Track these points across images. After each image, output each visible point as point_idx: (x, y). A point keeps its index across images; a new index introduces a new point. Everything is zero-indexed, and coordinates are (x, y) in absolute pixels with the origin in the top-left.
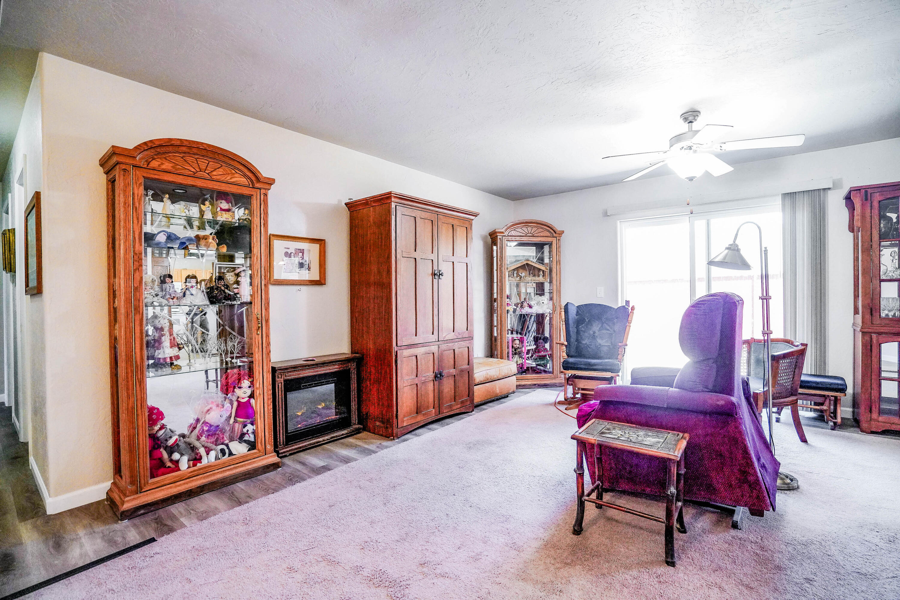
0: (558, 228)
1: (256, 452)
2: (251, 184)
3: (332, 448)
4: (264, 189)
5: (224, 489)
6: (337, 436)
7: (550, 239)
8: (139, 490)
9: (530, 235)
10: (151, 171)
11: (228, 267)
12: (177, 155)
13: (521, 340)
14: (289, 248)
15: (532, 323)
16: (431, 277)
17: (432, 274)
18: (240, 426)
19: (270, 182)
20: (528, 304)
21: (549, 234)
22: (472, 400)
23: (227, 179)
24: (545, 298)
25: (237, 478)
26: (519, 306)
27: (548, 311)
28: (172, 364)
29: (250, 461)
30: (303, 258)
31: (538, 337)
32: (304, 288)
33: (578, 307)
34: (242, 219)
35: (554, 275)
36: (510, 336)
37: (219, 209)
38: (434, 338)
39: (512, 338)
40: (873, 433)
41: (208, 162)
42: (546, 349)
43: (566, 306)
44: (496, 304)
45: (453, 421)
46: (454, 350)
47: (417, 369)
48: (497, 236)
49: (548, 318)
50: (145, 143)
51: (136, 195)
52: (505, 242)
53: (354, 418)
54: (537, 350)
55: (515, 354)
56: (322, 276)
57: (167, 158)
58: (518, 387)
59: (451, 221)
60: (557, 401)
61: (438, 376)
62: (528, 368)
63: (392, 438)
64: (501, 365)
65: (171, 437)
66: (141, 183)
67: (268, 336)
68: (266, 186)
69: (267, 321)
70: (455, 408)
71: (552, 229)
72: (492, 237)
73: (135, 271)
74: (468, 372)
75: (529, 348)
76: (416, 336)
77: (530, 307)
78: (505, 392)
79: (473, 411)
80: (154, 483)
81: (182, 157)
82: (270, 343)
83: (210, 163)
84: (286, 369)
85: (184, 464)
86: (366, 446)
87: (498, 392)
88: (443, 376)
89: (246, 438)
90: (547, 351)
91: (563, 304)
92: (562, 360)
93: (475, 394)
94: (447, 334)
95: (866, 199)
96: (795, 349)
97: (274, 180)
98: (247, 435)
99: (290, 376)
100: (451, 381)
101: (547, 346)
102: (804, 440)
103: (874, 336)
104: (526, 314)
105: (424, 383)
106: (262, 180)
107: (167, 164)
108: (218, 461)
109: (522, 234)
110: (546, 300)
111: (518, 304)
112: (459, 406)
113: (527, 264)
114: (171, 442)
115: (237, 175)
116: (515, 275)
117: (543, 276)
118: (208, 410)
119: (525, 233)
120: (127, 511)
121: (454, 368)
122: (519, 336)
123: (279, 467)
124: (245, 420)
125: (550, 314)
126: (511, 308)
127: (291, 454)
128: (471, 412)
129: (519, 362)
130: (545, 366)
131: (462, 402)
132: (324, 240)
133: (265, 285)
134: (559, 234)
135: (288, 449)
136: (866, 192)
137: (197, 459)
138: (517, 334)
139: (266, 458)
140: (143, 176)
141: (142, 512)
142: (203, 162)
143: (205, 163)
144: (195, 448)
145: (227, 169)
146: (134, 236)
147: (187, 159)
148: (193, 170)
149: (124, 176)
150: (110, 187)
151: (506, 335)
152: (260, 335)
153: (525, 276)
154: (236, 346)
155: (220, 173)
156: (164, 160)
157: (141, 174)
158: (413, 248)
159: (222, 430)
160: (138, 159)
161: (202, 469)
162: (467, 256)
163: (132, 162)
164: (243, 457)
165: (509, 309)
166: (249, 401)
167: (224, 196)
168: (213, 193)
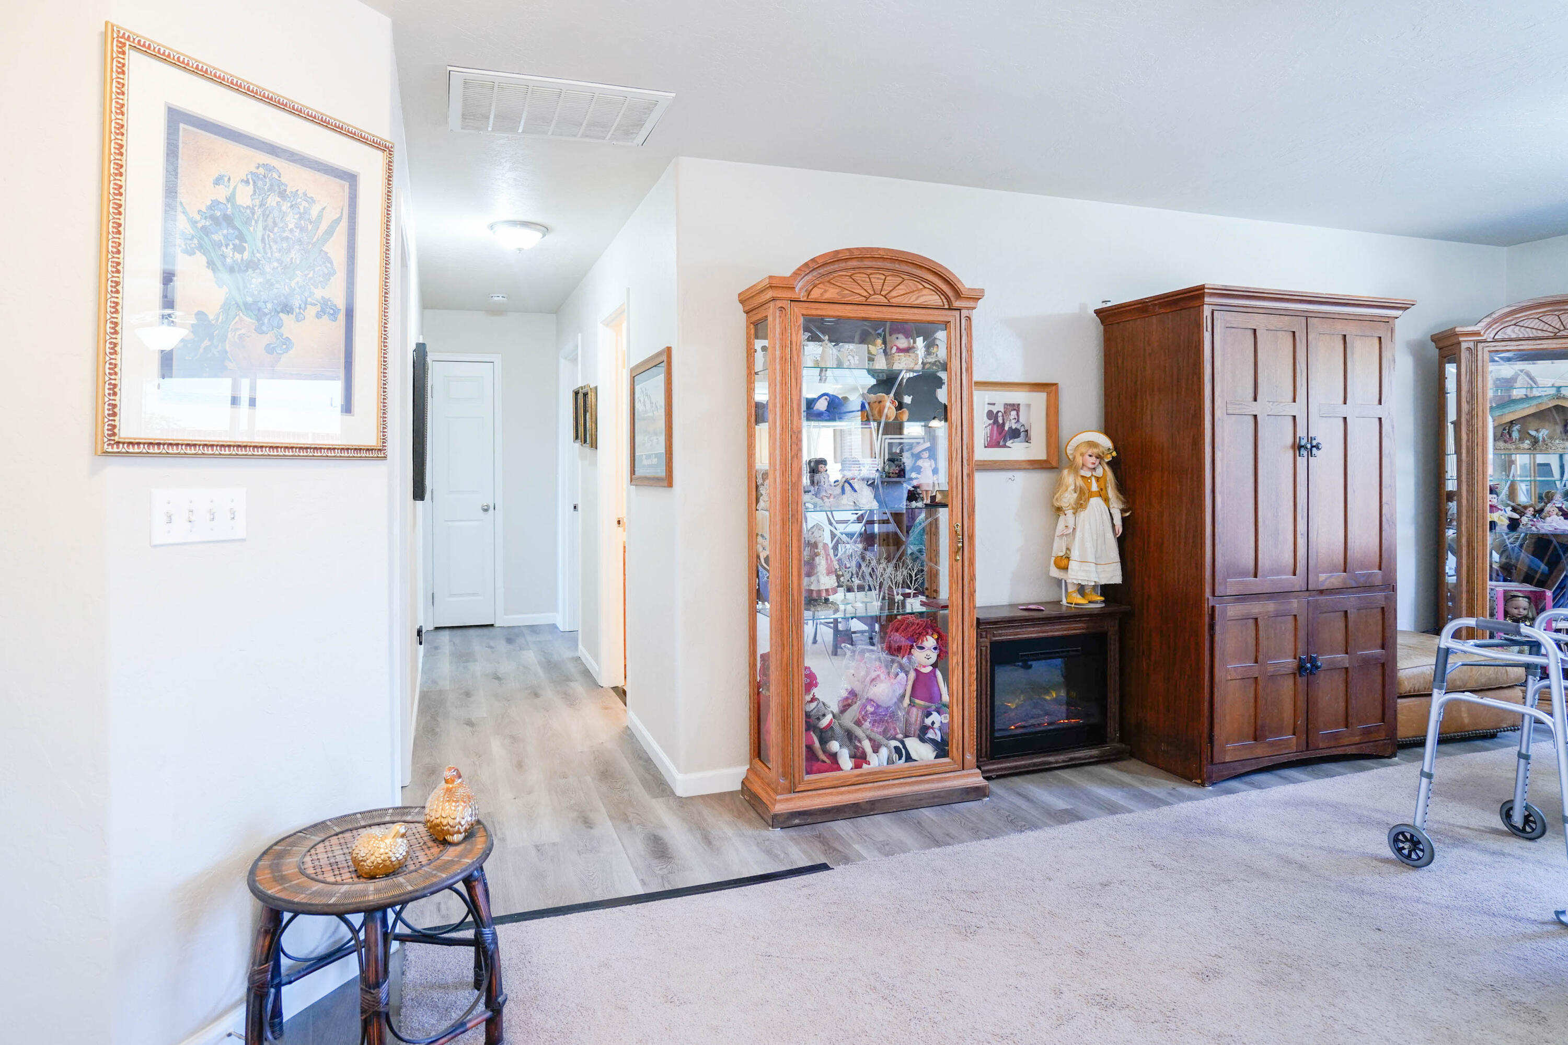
1: (949, 763)
2: (946, 303)
3: (1072, 779)
4: (966, 308)
6: (1079, 758)
8: (793, 788)
10: (813, 305)
11: (902, 443)
12: (843, 273)
13: (1536, 598)
16: (1291, 453)
17: (1293, 446)
18: (920, 714)
19: (976, 297)
22: (1392, 730)
23: (912, 300)
25: (920, 800)
26: (1531, 511)
28: (827, 600)
29: (937, 776)
30: (1018, 421)
32: (1020, 476)
34: (930, 363)
36: (1501, 587)
37: (894, 349)
38: (1298, 582)
39: (1507, 590)
41: (884, 277)
44: (1452, 504)
45: (1342, 771)
46: (1346, 612)
47: (1257, 644)
48: (1459, 343)
50: (806, 265)
51: (794, 344)
52: (1484, 356)
53: (1113, 729)
56: (1053, 452)
57: (832, 281)
59: (1340, 327)
61: (1306, 667)
63: (1199, 781)
65: (824, 715)
66: (800, 325)
67: (972, 564)
68: (970, 304)
69: (971, 537)
70: (1346, 741)
72: (1441, 345)
74: (1383, 665)
76: (1256, 576)
78: (1486, 724)
79: (1393, 755)
80: (810, 782)
81: (851, 276)
82: (974, 575)
83: (887, 278)
84: (995, 623)
85: (846, 763)
86: (1145, 789)
87: (1466, 721)
88: (1318, 667)
89: (930, 735)
93: (1400, 717)
94: (1328, 576)
97: (982, 291)
98: (931, 730)
99: (1000, 635)
100: (1339, 678)
104: (1554, 535)
105: (1273, 677)
106: (965, 293)
107: (831, 290)
108: (892, 767)
109: (1541, 334)
111: (1527, 508)
112: (1357, 739)
113: (1558, 408)
114: (824, 722)
115: (926, 292)
118: (873, 680)
119: (1551, 329)
120: (781, 813)
121: (1347, 652)
122: (1530, 588)
123: (985, 796)
124: (927, 704)
127: (999, 777)
128: (1389, 757)
131: (1367, 730)
132: (1056, 384)
133: (968, 475)
135: (996, 766)
137: (860, 758)
138: (1522, 582)
139: (964, 776)
140: (803, 315)
141: (797, 821)
142: (878, 278)
143: (881, 279)
144: (856, 737)
145: (911, 283)
146: (792, 406)
147: (857, 277)
148: (865, 294)
149: (780, 317)
150: (753, 331)
151: (1484, 583)
152: (961, 561)
153: (1551, 438)
154: (914, 576)
155: (902, 292)
156: (827, 284)
157: (797, 313)
158: (1252, 395)
159: (893, 715)
160: (797, 290)
161: (869, 774)
162: (1380, 403)
163: (789, 295)
164: (928, 766)
165: (1496, 520)
166: (933, 673)
167: (900, 327)
168: (888, 324)
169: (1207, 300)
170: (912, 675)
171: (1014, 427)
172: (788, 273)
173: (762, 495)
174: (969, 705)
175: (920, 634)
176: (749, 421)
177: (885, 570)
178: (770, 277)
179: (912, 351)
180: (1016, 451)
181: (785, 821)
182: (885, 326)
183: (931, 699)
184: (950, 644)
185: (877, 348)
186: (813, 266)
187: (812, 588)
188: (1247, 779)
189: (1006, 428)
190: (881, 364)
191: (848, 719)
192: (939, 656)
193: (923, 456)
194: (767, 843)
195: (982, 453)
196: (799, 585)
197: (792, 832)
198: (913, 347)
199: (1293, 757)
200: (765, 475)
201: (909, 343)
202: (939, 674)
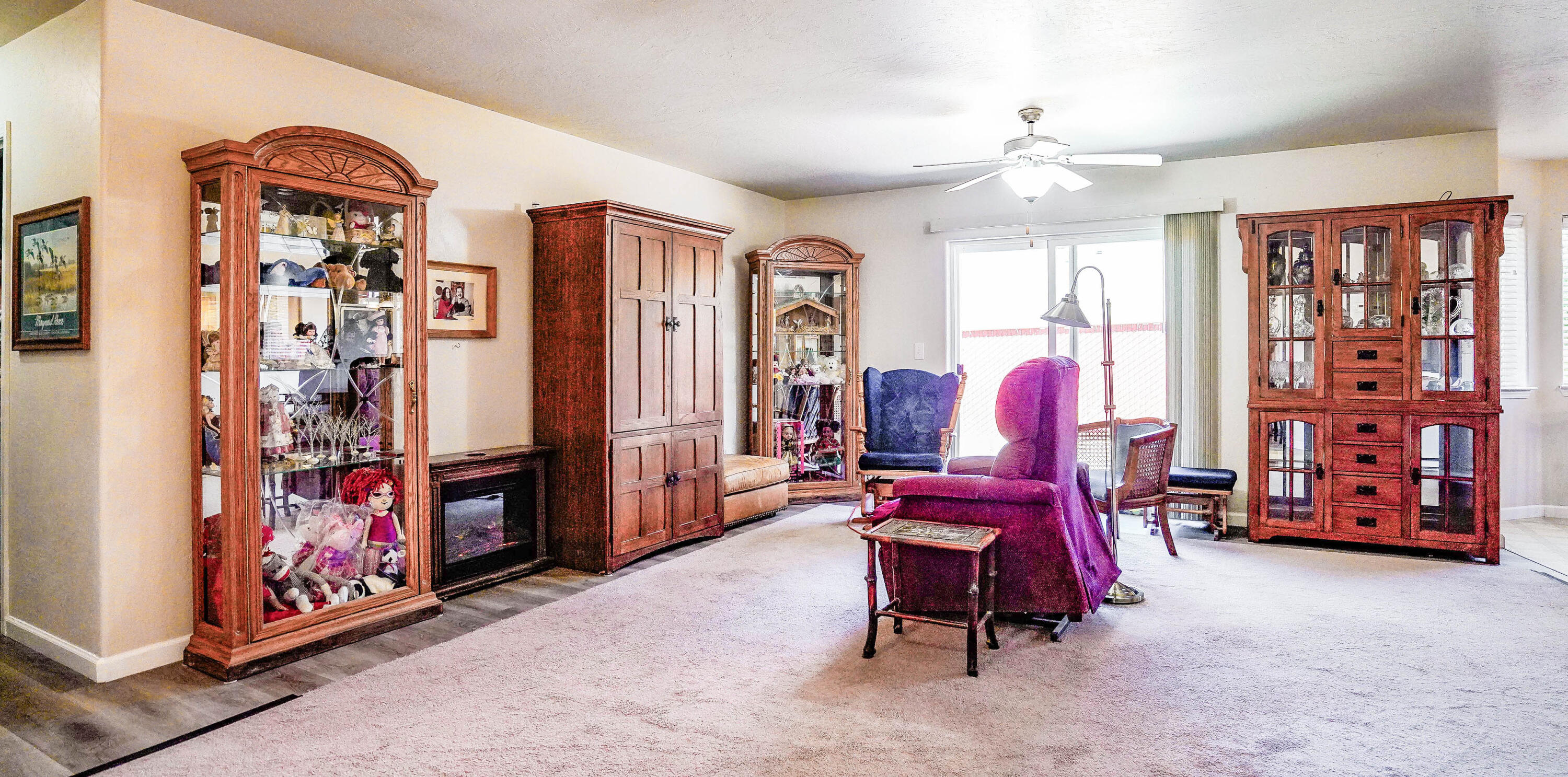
0: (856, 249)
2: (403, 189)
3: (510, 589)
4: (421, 195)
5: (367, 642)
6: (516, 572)
7: (841, 267)
8: (250, 640)
9: (813, 259)
10: (272, 174)
11: (358, 311)
12: (304, 148)
13: (796, 428)
14: (442, 281)
15: (813, 400)
16: (661, 328)
17: (663, 324)
18: (378, 551)
19: (431, 186)
20: (808, 370)
21: (841, 259)
22: (721, 520)
23: (370, 183)
24: (834, 361)
26: (794, 372)
27: (839, 380)
28: (282, 459)
29: (396, 603)
30: (463, 297)
31: (822, 423)
32: (464, 344)
33: (885, 374)
34: (386, 241)
35: (849, 324)
36: (778, 421)
37: (353, 225)
38: (666, 420)
39: (782, 423)
40: (1261, 541)
41: (346, 158)
42: (834, 442)
43: (866, 373)
44: (755, 369)
45: (693, 549)
46: (694, 440)
47: (641, 467)
48: (759, 260)
49: (839, 393)
50: (266, 134)
51: (251, 209)
52: (771, 270)
53: (541, 547)
54: (820, 445)
55: (787, 449)
56: (491, 324)
57: (293, 154)
58: (792, 501)
59: (692, 242)
60: (851, 519)
61: (671, 480)
62: (807, 473)
63: (604, 571)
64: (766, 465)
65: (280, 567)
66: (257, 192)
67: (425, 417)
68: (425, 192)
69: (424, 393)
70: (695, 529)
71: (847, 251)
72: (750, 261)
73: (248, 318)
74: (716, 474)
75: (807, 442)
76: (639, 417)
77: (811, 374)
78: (771, 507)
79: (722, 535)
80: (272, 629)
81: (312, 152)
82: (427, 427)
83: (348, 160)
84: (445, 468)
85: (306, 605)
86: (565, 584)
87: (761, 506)
88: (678, 480)
90: (837, 445)
91: (862, 370)
92: (860, 455)
93: (726, 509)
94: (684, 415)
95: (1254, 232)
96: (1163, 430)
97: (436, 183)
98: (389, 566)
99: (450, 477)
100: (691, 486)
101: (838, 436)
102: (1173, 553)
103: (1263, 414)
104: (805, 386)
105: (651, 490)
106: (421, 183)
107: (292, 162)
108: (352, 603)
109: (799, 259)
110: (835, 362)
111: (791, 369)
112: (702, 527)
113: (806, 306)
114: (281, 574)
115: (384, 176)
116: (787, 322)
117: (832, 325)
118: (330, 530)
119: (803, 256)
120: (238, 667)
121: (695, 468)
122: (792, 420)
123: (439, 613)
124: (384, 544)
125: (842, 385)
126: (780, 376)
127: (451, 597)
128: (720, 537)
129: (793, 463)
130: (835, 468)
131: (707, 521)
132: (495, 268)
133: (422, 342)
134: (857, 259)
135: (448, 589)
136: (1254, 222)
137: (319, 601)
138: (789, 417)
139: (419, 600)
140: (261, 182)
141: (256, 669)
142: (340, 158)
143: (343, 160)
144: (314, 583)
145: (372, 168)
146: (248, 269)
147: (319, 154)
148: (326, 170)
149: (236, 181)
150: (199, 192)
151: (771, 420)
152: (415, 414)
153: (803, 325)
154: (369, 431)
155: (363, 174)
156: (288, 156)
157: (257, 178)
158: (636, 285)
159: (351, 559)
160: (256, 157)
161: (331, 612)
162: (714, 296)
163: (248, 161)
164: (387, 596)
165: (777, 377)
166: (389, 516)
167: (357, 205)
168: (347, 201)
169: (608, 211)
170: (369, 520)
171: (459, 302)
172: (246, 140)
173: (208, 356)
174: (424, 538)
175: (376, 482)
176: (192, 280)
177: (340, 426)
178: (225, 141)
179: (370, 227)
180: (461, 322)
181: (243, 672)
182: (344, 202)
183: (388, 539)
184: (406, 487)
185: (336, 222)
186: (273, 137)
187: (266, 446)
188: (635, 565)
189: (453, 303)
190: (340, 236)
191: (306, 569)
192: (394, 501)
193: (378, 323)
194: (223, 695)
195: (433, 324)
196: (255, 442)
197: (251, 680)
198: (372, 225)
199: (664, 545)
200: (213, 337)
201: (367, 220)
202: (394, 516)
